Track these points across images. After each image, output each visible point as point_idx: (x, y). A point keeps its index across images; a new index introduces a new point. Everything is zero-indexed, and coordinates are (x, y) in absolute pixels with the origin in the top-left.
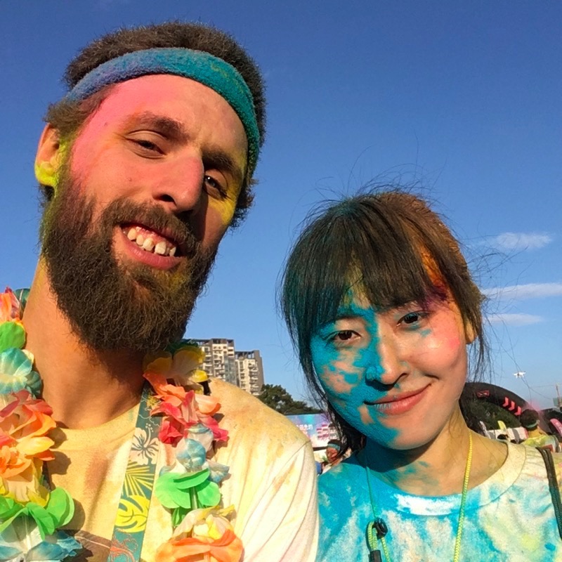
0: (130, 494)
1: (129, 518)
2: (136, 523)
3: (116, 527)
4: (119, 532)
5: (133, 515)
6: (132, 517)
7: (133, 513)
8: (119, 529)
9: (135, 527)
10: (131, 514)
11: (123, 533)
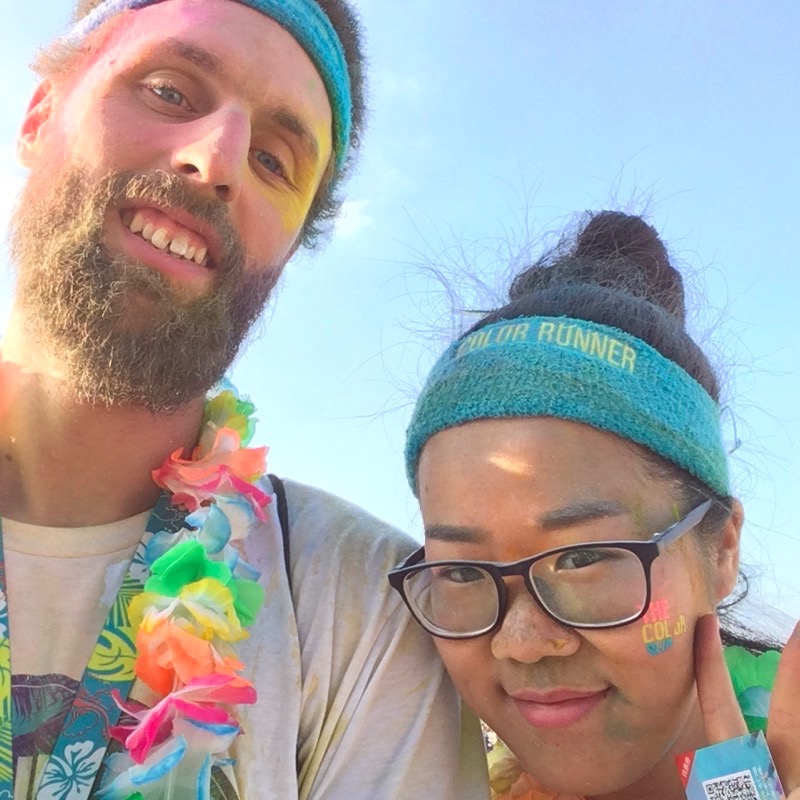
0: (120, 623)
1: (110, 660)
2: (120, 668)
3: (87, 670)
4: (92, 677)
5: (119, 655)
6: (116, 658)
7: (120, 651)
8: (93, 675)
9: (119, 673)
10: (116, 654)
11: (98, 680)
